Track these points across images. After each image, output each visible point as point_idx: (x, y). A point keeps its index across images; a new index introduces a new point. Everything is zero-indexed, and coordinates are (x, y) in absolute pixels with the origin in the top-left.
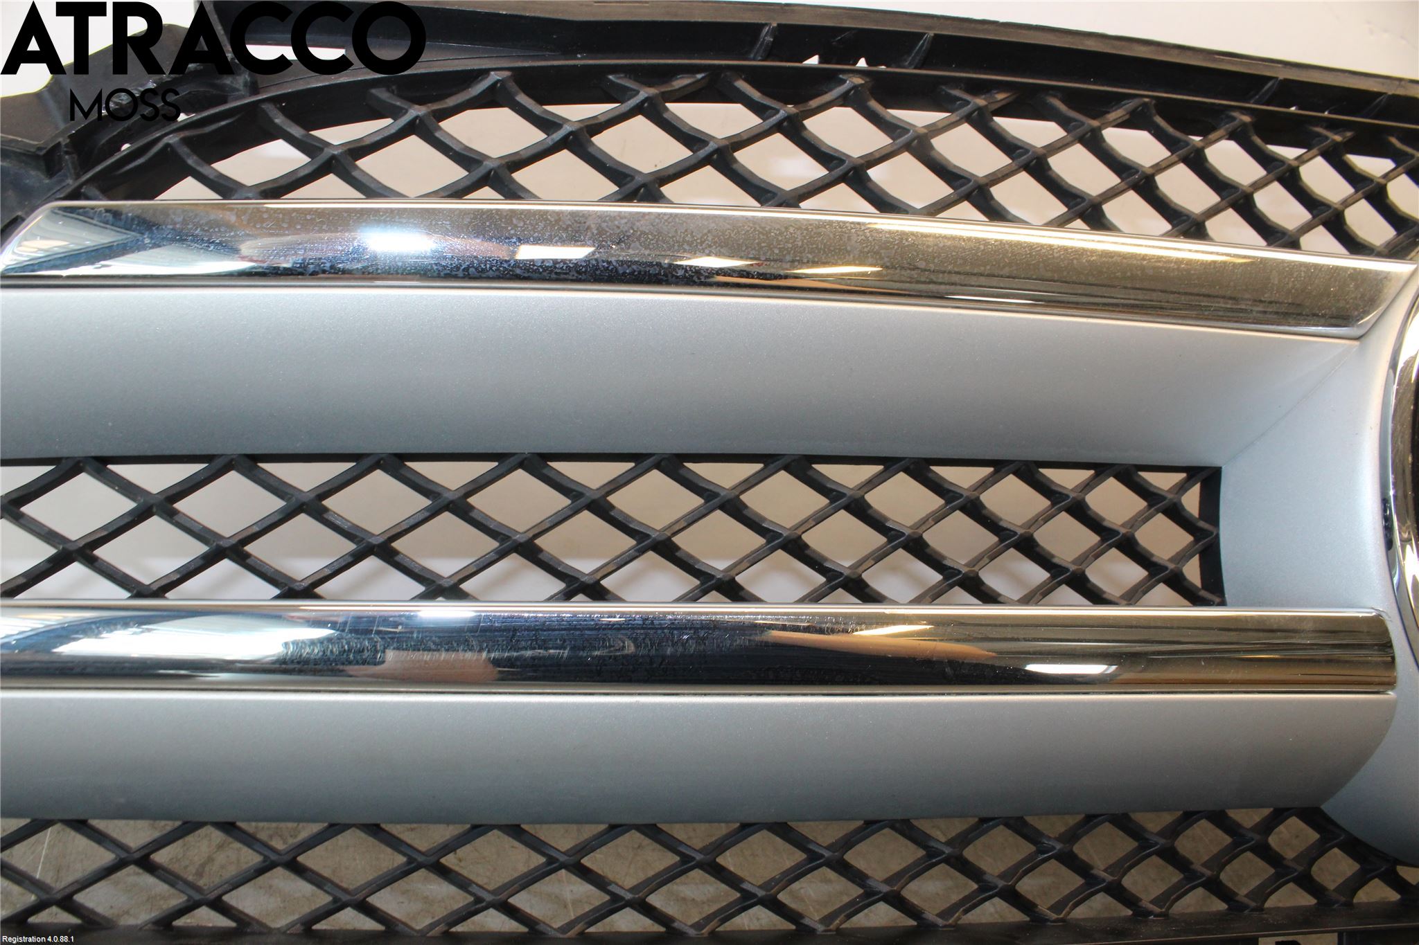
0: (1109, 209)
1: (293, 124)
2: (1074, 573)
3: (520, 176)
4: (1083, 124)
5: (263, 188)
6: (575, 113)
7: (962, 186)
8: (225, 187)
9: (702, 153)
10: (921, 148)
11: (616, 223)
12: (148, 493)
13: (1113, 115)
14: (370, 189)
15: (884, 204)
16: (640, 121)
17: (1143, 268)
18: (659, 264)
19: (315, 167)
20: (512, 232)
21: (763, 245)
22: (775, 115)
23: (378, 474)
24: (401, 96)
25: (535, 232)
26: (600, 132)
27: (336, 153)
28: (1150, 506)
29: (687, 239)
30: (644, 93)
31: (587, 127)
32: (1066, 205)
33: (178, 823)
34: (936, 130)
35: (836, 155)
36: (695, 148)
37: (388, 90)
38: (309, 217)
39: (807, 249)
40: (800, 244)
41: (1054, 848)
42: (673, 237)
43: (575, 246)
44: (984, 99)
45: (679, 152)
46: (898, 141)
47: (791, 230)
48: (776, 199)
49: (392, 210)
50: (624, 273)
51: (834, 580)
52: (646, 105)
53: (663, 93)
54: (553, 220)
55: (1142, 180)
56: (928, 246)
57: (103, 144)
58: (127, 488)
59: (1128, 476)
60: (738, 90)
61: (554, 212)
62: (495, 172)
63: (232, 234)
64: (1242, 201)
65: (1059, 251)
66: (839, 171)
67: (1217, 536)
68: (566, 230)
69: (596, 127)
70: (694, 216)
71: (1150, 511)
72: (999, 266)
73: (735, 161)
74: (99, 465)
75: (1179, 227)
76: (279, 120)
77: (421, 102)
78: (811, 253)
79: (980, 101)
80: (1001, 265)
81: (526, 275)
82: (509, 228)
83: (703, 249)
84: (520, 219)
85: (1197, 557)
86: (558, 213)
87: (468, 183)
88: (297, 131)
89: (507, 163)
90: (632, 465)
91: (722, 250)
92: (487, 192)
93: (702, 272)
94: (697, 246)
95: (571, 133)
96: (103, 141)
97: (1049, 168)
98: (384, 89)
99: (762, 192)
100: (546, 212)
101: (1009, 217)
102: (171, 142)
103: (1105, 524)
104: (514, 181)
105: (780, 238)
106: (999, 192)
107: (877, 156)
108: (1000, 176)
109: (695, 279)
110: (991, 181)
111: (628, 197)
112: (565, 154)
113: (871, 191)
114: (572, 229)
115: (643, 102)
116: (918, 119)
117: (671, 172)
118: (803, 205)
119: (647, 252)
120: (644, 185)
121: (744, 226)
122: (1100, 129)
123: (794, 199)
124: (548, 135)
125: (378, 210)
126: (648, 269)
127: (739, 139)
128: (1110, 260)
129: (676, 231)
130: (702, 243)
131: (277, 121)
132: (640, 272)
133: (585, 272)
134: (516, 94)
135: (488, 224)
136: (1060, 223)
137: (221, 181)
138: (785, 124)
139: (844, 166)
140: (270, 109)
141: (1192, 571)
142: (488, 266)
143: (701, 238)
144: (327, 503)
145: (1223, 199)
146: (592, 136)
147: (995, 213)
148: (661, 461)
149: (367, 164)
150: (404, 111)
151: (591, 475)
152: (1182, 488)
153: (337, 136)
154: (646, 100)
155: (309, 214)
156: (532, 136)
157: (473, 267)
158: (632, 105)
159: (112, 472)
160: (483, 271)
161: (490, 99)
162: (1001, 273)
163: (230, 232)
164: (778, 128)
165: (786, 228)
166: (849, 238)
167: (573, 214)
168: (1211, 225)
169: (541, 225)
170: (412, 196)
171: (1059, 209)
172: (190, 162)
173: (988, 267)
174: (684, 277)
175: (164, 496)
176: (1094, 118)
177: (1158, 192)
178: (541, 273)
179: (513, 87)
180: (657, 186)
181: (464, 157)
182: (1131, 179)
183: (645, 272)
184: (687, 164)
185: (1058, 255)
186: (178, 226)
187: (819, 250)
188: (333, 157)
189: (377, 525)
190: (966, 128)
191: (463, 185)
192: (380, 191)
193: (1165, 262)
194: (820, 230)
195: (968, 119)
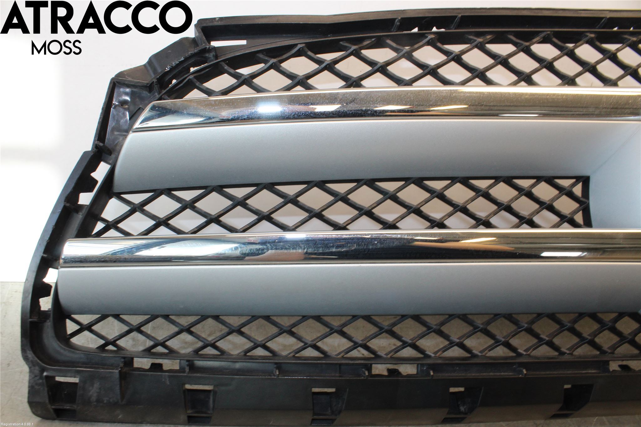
0: (535, 77)
1: (231, 69)
2: (528, 219)
3: (310, 81)
4: (522, 44)
5: (222, 92)
6: (328, 57)
7: (475, 72)
8: (209, 92)
9: (376, 68)
10: (458, 59)
11: (345, 96)
12: (186, 201)
13: (535, 40)
14: (258, 90)
15: (445, 82)
16: (352, 58)
17: (547, 99)
18: (362, 110)
19: (239, 83)
20: (309, 101)
21: (399, 100)
22: (401, 52)
23: (265, 191)
24: (267, 56)
25: (317, 101)
26: (338, 63)
27: (246, 77)
28: (560, 192)
29: (371, 100)
30: (354, 47)
31: (333, 62)
32: (517, 76)
33: (200, 317)
34: (464, 52)
35: (426, 65)
36: (373, 66)
37: (262, 54)
38: (239, 101)
39: (415, 101)
40: (412, 99)
41: (524, 326)
42: (366, 99)
43: (331, 105)
44: (482, 39)
45: (367, 68)
46: (449, 57)
47: (409, 94)
48: (404, 83)
49: (267, 97)
50: (349, 113)
51: (434, 223)
52: (354, 52)
53: (360, 47)
54: (323, 96)
55: (548, 64)
56: (461, 97)
57: (167, 80)
58: (178, 199)
59: (550, 181)
60: (387, 43)
61: (323, 93)
62: (302, 80)
63: (213, 108)
64: (591, 69)
65: (512, 95)
66: (426, 71)
67: (589, 204)
68: (328, 99)
69: (336, 61)
70: (373, 91)
71: (560, 194)
72: (489, 102)
73: (388, 70)
74: (168, 192)
75: (565, 81)
76: (226, 67)
77: (274, 57)
78: (417, 102)
79: (480, 40)
80: (490, 102)
81: (315, 116)
82: (308, 100)
83: (377, 103)
84: (311, 97)
85: (581, 212)
86: (325, 94)
87: (292, 85)
88: (232, 71)
89: (306, 77)
90: (356, 184)
91: (384, 103)
92: (299, 88)
93: (377, 111)
94: (375, 102)
95: (328, 64)
96: (167, 79)
97: (509, 63)
98: (261, 54)
99: (399, 81)
100: (320, 94)
101: (494, 83)
102: (191, 78)
103: (541, 200)
104: (308, 83)
105: (405, 97)
106: (489, 74)
107: (441, 64)
108: (489, 68)
109: (375, 114)
110: (486, 70)
111: (348, 86)
112: (326, 72)
113: (439, 77)
114: (330, 99)
115: (353, 51)
116: (456, 48)
117: (364, 76)
118: (414, 84)
119: (357, 106)
120: (355, 81)
121: (391, 94)
122: (529, 46)
123: (410, 83)
124: (320, 66)
125: (262, 97)
126: (357, 112)
127: (388, 62)
128: (534, 97)
129: (367, 97)
130: (376, 101)
131: (226, 68)
132: (355, 113)
133: (335, 114)
134: (307, 52)
135: (300, 99)
136: (515, 84)
137: (208, 90)
138: (406, 55)
139: (428, 69)
140: (223, 64)
141: (579, 218)
142: (301, 114)
143: (376, 99)
144: (248, 202)
145: (584, 68)
146: (335, 65)
147: (489, 82)
148: (366, 182)
149: (256, 81)
150: (268, 61)
151: (341, 188)
152: (574, 185)
153: (245, 71)
154: (354, 50)
155: (239, 99)
156: (314, 66)
157: (296, 114)
158: (349, 52)
159: (173, 194)
160: (300, 116)
161: (299, 54)
162: (490, 105)
163: (213, 107)
164: (403, 56)
165: (407, 94)
166: (431, 96)
167: (330, 94)
168: (578, 80)
169: (319, 98)
170: (273, 91)
171: (514, 78)
172: (197, 84)
173: (485, 103)
174: (371, 114)
175: (192, 201)
176: (527, 41)
177: (555, 68)
178: (320, 115)
179: (306, 49)
180: (359, 81)
181: (290, 76)
182: (544, 64)
183: (357, 113)
184: (370, 73)
185: (512, 96)
186: (195, 107)
187: (420, 101)
188: (245, 79)
189: (265, 209)
190: (476, 50)
191: (290, 86)
192: (262, 90)
193: (557, 96)
194: (420, 93)
195: (477, 46)
